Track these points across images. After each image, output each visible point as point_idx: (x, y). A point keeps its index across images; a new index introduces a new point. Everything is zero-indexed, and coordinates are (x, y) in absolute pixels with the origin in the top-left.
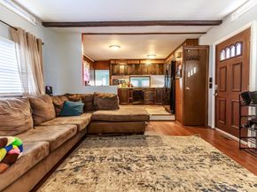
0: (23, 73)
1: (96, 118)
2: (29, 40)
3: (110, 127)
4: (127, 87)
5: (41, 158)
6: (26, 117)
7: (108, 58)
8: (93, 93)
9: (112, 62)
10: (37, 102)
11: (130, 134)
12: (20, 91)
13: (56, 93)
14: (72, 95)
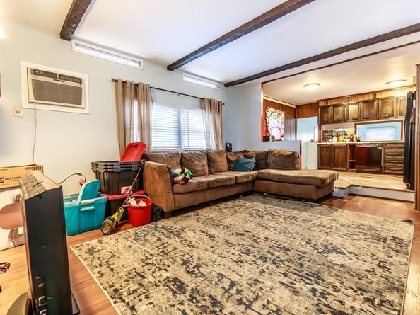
0: (207, 132)
1: (261, 176)
2: (212, 104)
3: (274, 187)
4: (348, 141)
5: (202, 188)
6: (203, 165)
7: (315, 99)
8: (267, 150)
9: (321, 104)
10: (212, 156)
11: (299, 199)
12: (204, 147)
13: (234, 150)
14: (248, 152)
